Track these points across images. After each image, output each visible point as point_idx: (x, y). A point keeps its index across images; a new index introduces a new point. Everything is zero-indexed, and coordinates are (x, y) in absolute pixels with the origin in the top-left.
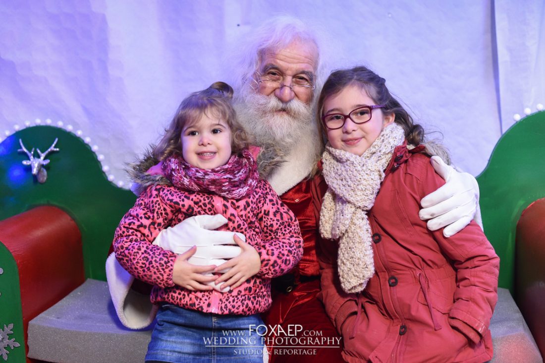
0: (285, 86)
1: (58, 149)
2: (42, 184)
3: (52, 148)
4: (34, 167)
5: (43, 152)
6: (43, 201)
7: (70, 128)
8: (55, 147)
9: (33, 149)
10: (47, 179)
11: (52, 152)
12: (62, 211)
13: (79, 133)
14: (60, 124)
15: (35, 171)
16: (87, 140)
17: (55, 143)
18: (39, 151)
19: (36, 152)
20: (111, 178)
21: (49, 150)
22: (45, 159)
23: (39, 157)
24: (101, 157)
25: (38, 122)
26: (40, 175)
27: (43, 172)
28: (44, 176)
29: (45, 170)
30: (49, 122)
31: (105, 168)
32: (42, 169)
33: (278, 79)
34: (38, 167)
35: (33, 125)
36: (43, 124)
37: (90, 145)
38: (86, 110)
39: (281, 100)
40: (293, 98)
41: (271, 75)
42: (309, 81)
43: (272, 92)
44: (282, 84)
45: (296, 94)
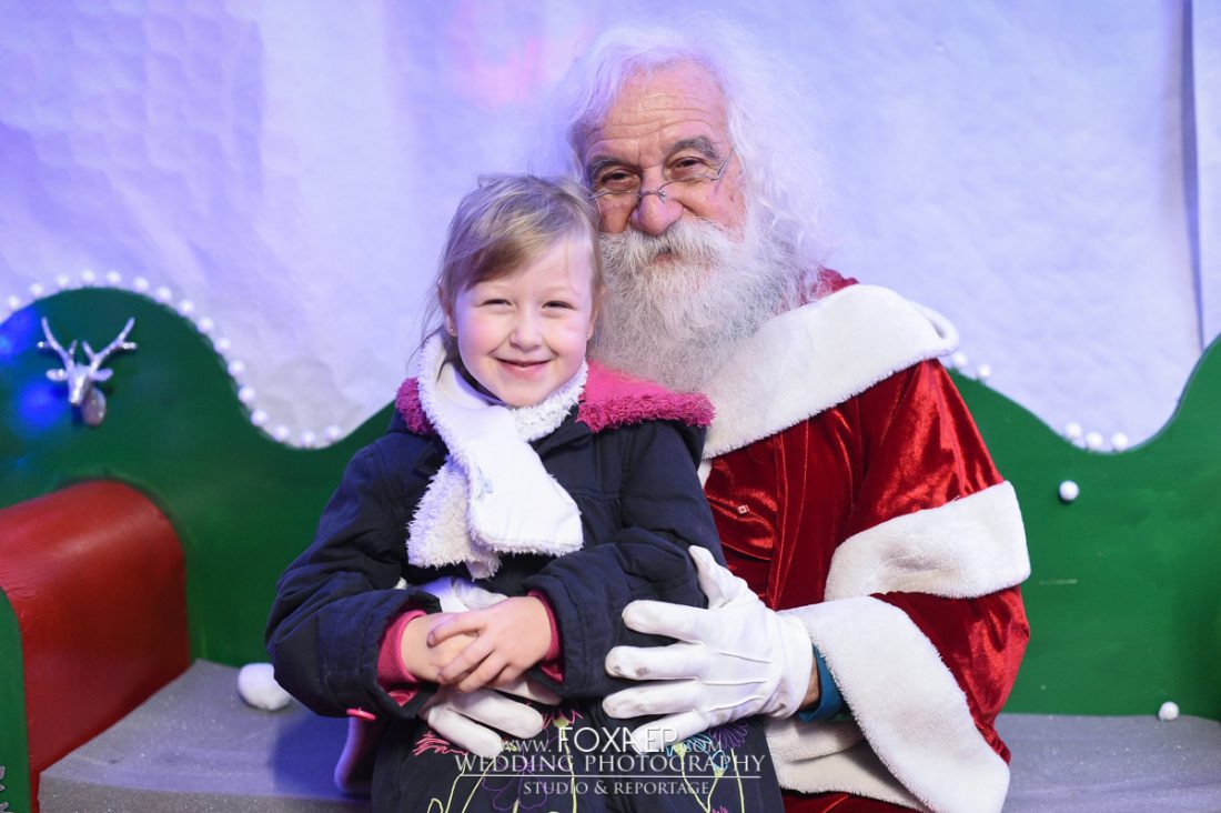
0: (648, 193)
1: (131, 345)
2: (93, 427)
3: (121, 342)
4: (75, 386)
5: (97, 350)
6: (94, 470)
7: (163, 295)
8: (128, 339)
9: (75, 343)
10: (106, 416)
11: (119, 352)
12: (140, 493)
13: (186, 308)
14: (141, 285)
16: (205, 325)
17: (128, 328)
18: (88, 349)
19: (80, 350)
20: (259, 417)
21: (112, 346)
22: (102, 367)
23: (87, 362)
24: (236, 368)
25: (89, 277)
26: (88, 406)
27: (96, 398)
28: (97, 409)
29: (101, 396)
30: (114, 279)
31: (246, 395)
32: (95, 392)
33: (630, 186)
34: (84, 386)
35: (77, 285)
36: (99, 284)
37: (211, 336)
38: (201, 254)
39: (648, 232)
40: (681, 217)
41: (613, 181)
42: (709, 161)
43: (627, 221)
44: (640, 192)
45: (684, 206)
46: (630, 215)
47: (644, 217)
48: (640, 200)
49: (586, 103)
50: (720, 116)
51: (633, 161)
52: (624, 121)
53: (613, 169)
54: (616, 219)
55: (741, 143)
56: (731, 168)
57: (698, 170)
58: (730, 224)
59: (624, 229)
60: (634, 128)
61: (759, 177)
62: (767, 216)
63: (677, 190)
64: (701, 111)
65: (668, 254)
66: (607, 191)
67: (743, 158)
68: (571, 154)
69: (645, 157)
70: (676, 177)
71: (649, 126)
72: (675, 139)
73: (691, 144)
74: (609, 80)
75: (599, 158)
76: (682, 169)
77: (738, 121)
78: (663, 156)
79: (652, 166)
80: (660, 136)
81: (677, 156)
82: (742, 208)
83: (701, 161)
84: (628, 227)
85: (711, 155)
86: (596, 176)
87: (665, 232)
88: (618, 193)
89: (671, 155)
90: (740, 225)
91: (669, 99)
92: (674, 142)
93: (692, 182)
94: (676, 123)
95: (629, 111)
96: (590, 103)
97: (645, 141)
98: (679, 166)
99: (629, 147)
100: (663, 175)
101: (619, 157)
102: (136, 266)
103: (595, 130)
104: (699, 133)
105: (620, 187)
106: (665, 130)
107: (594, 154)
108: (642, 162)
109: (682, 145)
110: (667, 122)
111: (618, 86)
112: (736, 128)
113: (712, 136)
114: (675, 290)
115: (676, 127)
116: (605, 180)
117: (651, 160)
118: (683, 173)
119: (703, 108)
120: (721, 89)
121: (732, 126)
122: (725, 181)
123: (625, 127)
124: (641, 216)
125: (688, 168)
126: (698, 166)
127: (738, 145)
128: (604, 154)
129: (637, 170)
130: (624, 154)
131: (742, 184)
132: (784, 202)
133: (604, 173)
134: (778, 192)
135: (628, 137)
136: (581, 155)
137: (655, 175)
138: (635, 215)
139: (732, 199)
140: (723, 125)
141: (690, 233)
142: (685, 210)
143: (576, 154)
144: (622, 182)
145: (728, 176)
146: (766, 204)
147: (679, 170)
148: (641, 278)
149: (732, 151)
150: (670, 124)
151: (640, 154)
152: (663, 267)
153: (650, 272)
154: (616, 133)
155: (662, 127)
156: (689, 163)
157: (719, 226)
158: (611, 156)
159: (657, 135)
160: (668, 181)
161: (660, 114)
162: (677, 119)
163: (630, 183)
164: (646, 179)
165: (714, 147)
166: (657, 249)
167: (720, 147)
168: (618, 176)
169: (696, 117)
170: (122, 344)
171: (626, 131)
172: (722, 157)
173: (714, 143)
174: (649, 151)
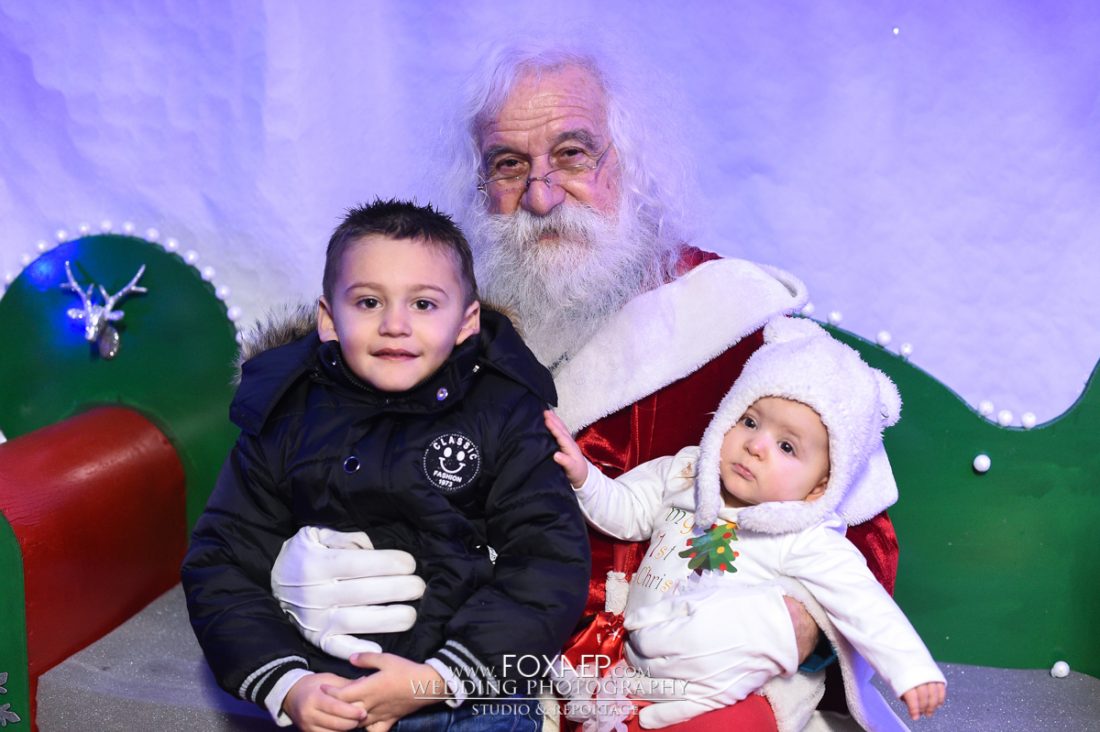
0: (535, 179)
1: (143, 290)
2: (107, 359)
3: (133, 286)
4: (91, 325)
5: (111, 293)
6: (109, 397)
7: (172, 245)
8: (138, 284)
9: (92, 286)
10: (119, 351)
11: (132, 295)
12: (147, 420)
13: (191, 257)
14: (152, 234)
15: (92, 334)
16: (207, 273)
17: (139, 275)
18: (104, 292)
19: (97, 292)
21: (125, 290)
22: (115, 308)
23: (103, 303)
24: (234, 312)
25: (107, 226)
26: (102, 343)
27: (110, 335)
28: (111, 344)
29: (114, 332)
30: (129, 228)
32: (109, 329)
33: (520, 172)
34: (99, 325)
35: (95, 232)
36: (116, 232)
37: (214, 283)
38: (211, 205)
39: (535, 213)
40: (563, 201)
41: (505, 167)
42: (589, 152)
43: (518, 203)
44: (528, 178)
45: (567, 191)
46: (521, 197)
47: (531, 199)
48: (528, 185)
49: (484, 100)
50: (599, 113)
51: (524, 150)
52: (517, 116)
53: (506, 156)
54: (509, 200)
55: (618, 137)
56: (610, 160)
57: (580, 161)
58: (605, 206)
59: (515, 210)
60: (525, 122)
62: (636, 200)
63: (562, 176)
64: (584, 109)
65: (552, 234)
66: (501, 176)
67: (620, 151)
68: (471, 142)
69: (534, 146)
70: (562, 166)
71: (538, 121)
72: (560, 131)
73: (573, 135)
74: (504, 80)
75: (493, 147)
76: (566, 157)
77: (616, 118)
78: (549, 146)
79: (540, 154)
80: (547, 129)
81: (561, 146)
82: (617, 196)
83: (582, 151)
84: (519, 208)
85: (591, 146)
86: (491, 163)
87: (549, 213)
88: (509, 178)
89: (556, 145)
90: (615, 210)
91: (556, 98)
92: (559, 133)
93: (573, 170)
94: (560, 118)
95: (521, 108)
96: (486, 100)
97: (534, 132)
98: (562, 155)
99: (520, 138)
100: (549, 163)
101: (511, 146)
102: (153, 214)
103: (491, 123)
104: (581, 127)
105: (512, 174)
106: (551, 123)
107: (490, 144)
108: (531, 150)
109: (566, 136)
110: (554, 116)
112: (614, 124)
113: (592, 131)
114: (558, 265)
115: (561, 121)
116: (499, 166)
117: (538, 149)
118: (567, 162)
119: (585, 105)
120: (602, 89)
121: (610, 124)
122: (603, 170)
123: (517, 122)
124: (529, 199)
125: (572, 157)
126: (579, 155)
127: (616, 139)
128: (498, 143)
129: (528, 158)
130: (515, 143)
131: (617, 173)
132: (653, 190)
133: (498, 160)
135: (517, 130)
136: (480, 144)
138: (524, 196)
139: (608, 187)
140: (602, 121)
141: (571, 215)
142: (568, 194)
143: (475, 143)
144: (514, 168)
145: (606, 165)
146: (636, 190)
147: (562, 158)
148: (529, 254)
149: (610, 144)
150: (556, 119)
151: (529, 144)
152: (548, 245)
153: (537, 249)
154: (509, 126)
155: (549, 121)
156: (572, 152)
157: (596, 210)
158: (504, 145)
159: (544, 128)
160: (554, 169)
161: (547, 110)
162: (562, 114)
163: (520, 169)
164: (535, 167)
165: (593, 139)
166: (542, 228)
167: (599, 140)
168: (511, 163)
169: (580, 113)
170: (134, 288)
171: (518, 125)
172: (601, 149)
173: (594, 136)
174: (536, 140)
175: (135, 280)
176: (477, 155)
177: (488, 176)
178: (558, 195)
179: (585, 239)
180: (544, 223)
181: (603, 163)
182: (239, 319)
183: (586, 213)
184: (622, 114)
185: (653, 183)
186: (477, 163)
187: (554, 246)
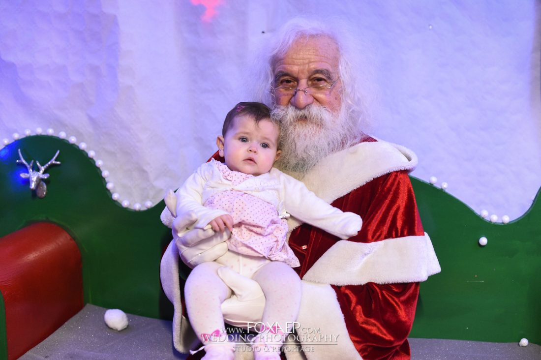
0: (299, 90)
1: (58, 163)
2: (41, 198)
4: (33, 181)
5: (42, 165)
6: (42, 217)
7: (73, 140)
8: (56, 160)
9: (33, 161)
10: (46, 193)
11: (53, 165)
12: (61, 229)
13: (83, 146)
14: (62, 135)
15: (33, 186)
16: (91, 154)
20: (115, 196)
22: (44, 173)
24: (105, 173)
25: (39, 131)
26: (39, 189)
27: (42, 186)
29: (44, 184)
30: (51, 132)
31: (110, 186)
32: (42, 182)
34: (36, 181)
35: (33, 134)
36: (44, 134)
37: (95, 159)
38: (91, 119)
39: (298, 107)
41: (285, 83)
42: (328, 81)
43: (289, 101)
44: (296, 89)
45: (315, 98)
46: (291, 99)
47: (296, 101)
48: (296, 93)
49: (278, 47)
50: (336, 61)
51: (295, 75)
52: (294, 57)
53: (286, 78)
54: (285, 99)
55: (343, 75)
56: (338, 85)
58: (333, 108)
59: (287, 105)
60: (298, 61)
61: (349, 90)
62: (349, 107)
63: (313, 90)
64: (328, 58)
65: (304, 119)
66: (282, 87)
67: (343, 81)
68: (269, 69)
69: (301, 74)
70: (313, 85)
71: (304, 61)
72: (314, 68)
73: (321, 71)
74: (289, 39)
75: (280, 72)
76: (316, 82)
78: (308, 75)
79: (303, 79)
80: (309, 66)
81: (314, 76)
82: (340, 104)
83: (325, 80)
84: (290, 105)
85: (329, 78)
86: (278, 80)
87: (304, 108)
88: (287, 89)
89: (312, 75)
90: (337, 111)
91: (314, 51)
92: (314, 70)
93: (319, 88)
94: (316, 61)
95: (297, 54)
96: (280, 48)
97: (301, 68)
98: (314, 81)
99: (295, 69)
100: (307, 83)
101: (289, 72)
102: (62, 125)
104: (326, 68)
105: (288, 87)
106: (311, 64)
107: (279, 70)
108: (299, 76)
109: (317, 72)
110: (312, 60)
111: (293, 41)
112: (342, 68)
113: (331, 70)
114: (305, 135)
116: (282, 82)
117: (303, 76)
120: (338, 50)
121: (340, 67)
122: (334, 90)
123: (294, 60)
125: (319, 82)
126: (323, 82)
127: (342, 76)
129: (297, 80)
130: (292, 71)
131: (341, 92)
133: (282, 79)
134: (356, 98)
135: (294, 65)
136: (274, 71)
137: (303, 82)
139: (336, 99)
140: (336, 66)
141: (315, 110)
142: (315, 100)
143: (271, 70)
144: (289, 84)
145: (335, 88)
146: (350, 102)
147: (314, 82)
148: (291, 128)
149: (339, 77)
150: (313, 62)
151: (298, 72)
152: (301, 124)
153: (296, 125)
154: (290, 62)
155: (310, 62)
156: (320, 80)
157: (328, 109)
158: (286, 71)
159: (307, 66)
160: (309, 86)
161: (309, 56)
162: (316, 60)
163: (292, 85)
164: (300, 84)
165: (331, 75)
166: (300, 115)
167: (333, 75)
168: (288, 82)
169: (325, 61)
170: (54, 162)
171: (294, 62)
172: (334, 80)
173: (331, 73)
174: (302, 72)
175: (55, 158)
176: (271, 75)
177: (276, 87)
178: (310, 100)
179: (320, 124)
180: (301, 113)
181: (334, 86)
182: (108, 177)
183: (323, 110)
184: (347, 63)
185: (359, 99)
186: (271, 79)
187: (304, 124)
